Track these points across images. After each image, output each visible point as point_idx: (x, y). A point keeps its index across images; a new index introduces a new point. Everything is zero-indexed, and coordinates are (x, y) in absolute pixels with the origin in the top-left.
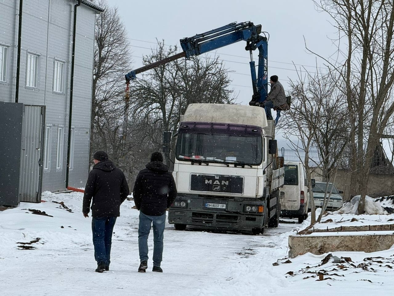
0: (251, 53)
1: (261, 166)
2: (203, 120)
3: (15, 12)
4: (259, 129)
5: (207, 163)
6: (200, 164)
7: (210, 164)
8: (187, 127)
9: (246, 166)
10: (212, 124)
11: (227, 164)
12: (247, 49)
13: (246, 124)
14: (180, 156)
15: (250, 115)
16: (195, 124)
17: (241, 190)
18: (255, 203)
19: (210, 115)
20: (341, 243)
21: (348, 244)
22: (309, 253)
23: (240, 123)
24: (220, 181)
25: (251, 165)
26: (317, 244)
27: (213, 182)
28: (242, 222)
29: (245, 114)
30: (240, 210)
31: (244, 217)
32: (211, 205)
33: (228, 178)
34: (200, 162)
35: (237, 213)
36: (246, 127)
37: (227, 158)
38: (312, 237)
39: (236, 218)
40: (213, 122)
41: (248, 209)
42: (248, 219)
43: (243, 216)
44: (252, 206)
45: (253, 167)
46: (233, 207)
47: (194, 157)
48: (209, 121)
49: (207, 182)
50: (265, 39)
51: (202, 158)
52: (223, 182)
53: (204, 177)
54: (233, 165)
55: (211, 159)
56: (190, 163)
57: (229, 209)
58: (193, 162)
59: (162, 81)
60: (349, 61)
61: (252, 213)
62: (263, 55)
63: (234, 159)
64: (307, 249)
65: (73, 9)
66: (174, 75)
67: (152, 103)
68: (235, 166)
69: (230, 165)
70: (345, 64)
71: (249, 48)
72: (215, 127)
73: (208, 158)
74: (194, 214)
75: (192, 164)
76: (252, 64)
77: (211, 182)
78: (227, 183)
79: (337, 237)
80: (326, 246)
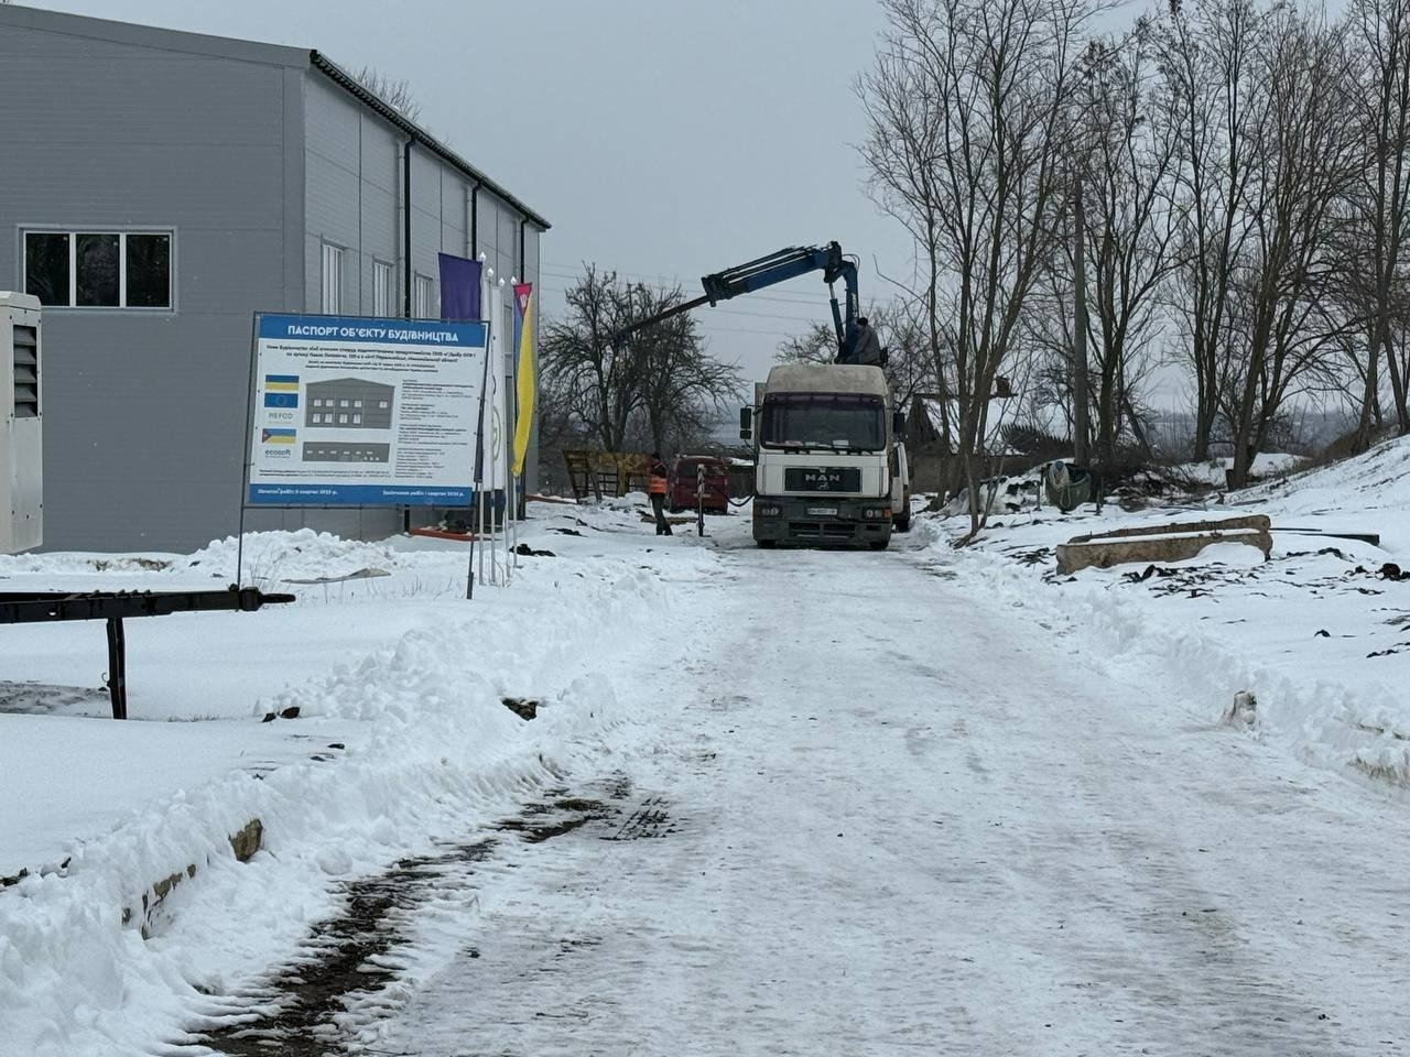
0: (831, 287)
1: (885, 452)
2: (798, 389)
3: (466, 238)
4: (878, 397)
5: (807, 450)
6: (797, 453)
7: (812, 452)
8: (776, 399)
9: (864, 453)
10: (812, 394)
11: (837, 451)
12: (826, 280)
13: (860, 392)
14: (767, 443)
15: (865, 379)
16: (787, 394)
17: (858, 488)
18: (879, 504)
19: (806, 381)
20: (1131, 552)
21: (1140, 552)
22: (1091, 567)
23: (851, 391)
24: (827, 475)
25: (870, 451)
26: (1100, 554)
27: (817, 477)
28: (862, 533)
29: (857, 376)
30: (858, 516)
31: (863, 526)
32: (815, 511)
33: (841, 471)
34: (796, 450)
35: (854, 520)
36: (862, 395)
37: (835, 443)
38: (1093, 545)
39: (852, 527)
40: (813, 391)
41: (870, 513)
42: (869, 528)
43: (862, 524)
44: (874, 509)
45: (875, 453)
46: (848, 513)
47: (788, 443)
48: (807, 390)
49: (808, 477)
50: (851, 265)
51: (799, 443)
52: (832, 478)
53: (805, 471)
54: (845, 452)
55: (813, 444)
56: (783, 451)
57: (841, 515)
58: (787, 450)
59: (594, 326)
60: (932, 288)
61: (874, 519)
62: (852, 288)
63: (845, 443)
64: (1086, 561)
65: (519, 229)
66: (614, 316)
67: (581, 361)
68: (849, 454)
69: (841, 452)
70: (927, 294)
71: (830, 279)
72: (816, 398)
73: (808, 444)
74: (792, 525)
75: (786, 453)
76: (834, 303)
77: (813, 478)
78: (837, 478)
79: (1127, 543)
80: (1112, 556)
